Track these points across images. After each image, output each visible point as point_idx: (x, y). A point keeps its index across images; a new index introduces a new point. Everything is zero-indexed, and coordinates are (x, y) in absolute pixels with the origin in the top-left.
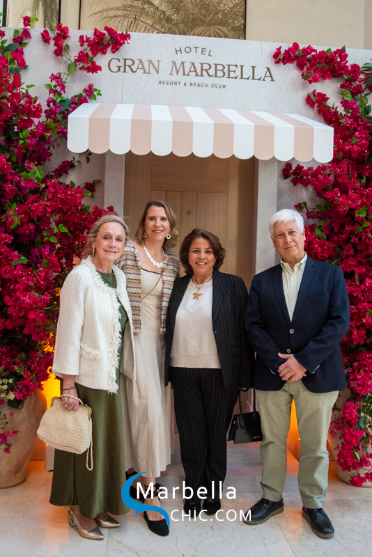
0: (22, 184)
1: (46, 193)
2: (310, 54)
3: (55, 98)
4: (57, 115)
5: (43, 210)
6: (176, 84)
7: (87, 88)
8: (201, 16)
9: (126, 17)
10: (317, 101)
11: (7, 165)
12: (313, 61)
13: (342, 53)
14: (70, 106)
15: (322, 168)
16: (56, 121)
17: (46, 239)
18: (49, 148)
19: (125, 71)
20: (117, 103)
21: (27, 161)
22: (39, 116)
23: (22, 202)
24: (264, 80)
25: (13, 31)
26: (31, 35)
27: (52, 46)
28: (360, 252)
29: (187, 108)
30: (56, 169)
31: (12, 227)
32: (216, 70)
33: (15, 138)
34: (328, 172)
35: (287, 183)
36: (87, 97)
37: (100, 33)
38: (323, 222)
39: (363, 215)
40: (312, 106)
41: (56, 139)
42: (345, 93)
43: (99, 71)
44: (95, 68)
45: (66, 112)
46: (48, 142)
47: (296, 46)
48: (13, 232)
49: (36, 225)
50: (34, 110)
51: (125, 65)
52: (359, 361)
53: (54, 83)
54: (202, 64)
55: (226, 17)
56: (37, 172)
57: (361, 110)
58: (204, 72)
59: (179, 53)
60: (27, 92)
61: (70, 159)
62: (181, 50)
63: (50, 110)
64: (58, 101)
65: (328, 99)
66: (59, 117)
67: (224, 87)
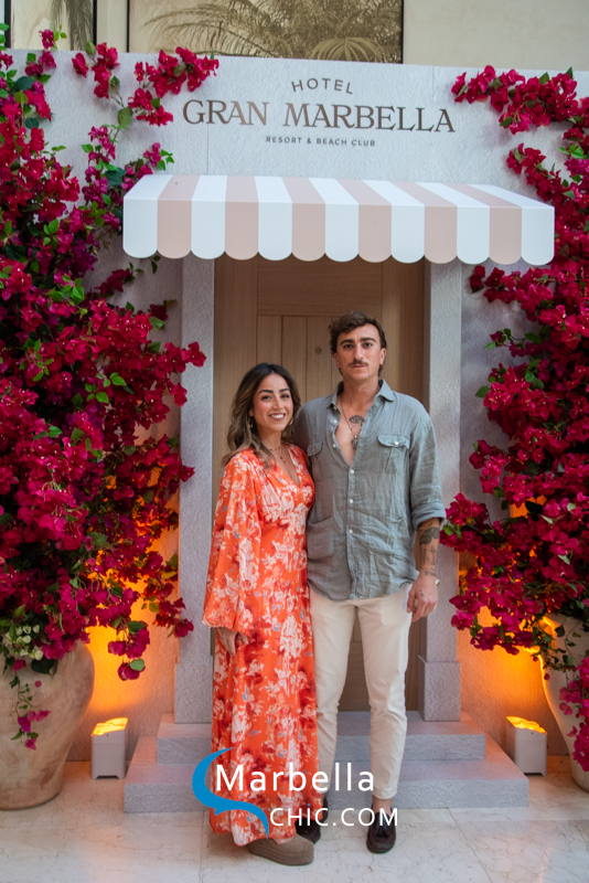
0: (51, 309)
1: (90, 324)
2: (513, 83)
3: (98, 168)
4: (103, 196)
5: (85, 351)
6: (294, 140)
7: (151, 151)
8: (328, 22)
9: (204, 25)
10: (525, 163)
11: (25, 278)
12: (518, 95)
13: (567, 81)
14: (123, 179)
15: (536, 272)
16: (102, 205)
17: (90, 397)
18: (91, 249)
19: (211, 121)
20: (200, 174)
21: (55, 271)
22: (75, 198)
23: (49, 338)
24: (437, 130)
25: (26, 56)
26: (56, 61)
27: (91, 81)
29: (313, 181)
30: (104, 284)
31: (35, 379)
32: (359, 116)
33: (35, 234)
34: (545, 278)
35: (476, 300)
36: (150, 165)
37: (169, 57)
38: (538, 360)
40: (517, 171)
41: (101, 235)
42: (573, 147)
43: (169, 123)
44: (162, 118)
45: (117, 190)
46: (91, 241)
47: (490, 71)
48: (37, 387)
49: (73, 374)
50: (66, 187)
51: (211, 111)
53: (96, 142)
54: (336, 107)
55: (370, 21)
56: (75, 289)
58: (340, 120)
59: (298, 89)
60: (53, 158)
61: (125, 267)
62: (301, 85)
63: (91, 187)
64: (103, 172)
65: (544, 157)
66: (106, 198)
67: (373, 143)
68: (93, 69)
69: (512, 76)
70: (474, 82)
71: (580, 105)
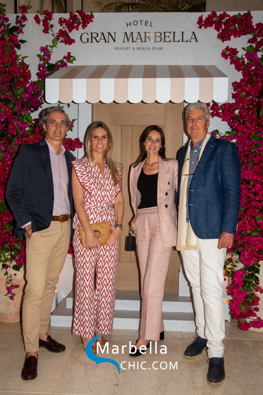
2: (224, 18)
3: (44, 64)
7: (67, 56)
10: (230, 54)
11: (9, 112)
13: (248, 16)
14: (54, 69)
18: (40, 99)
19: (92, 42)
24: (190, 41)
26: (27, 18)
27: (41, 27)
32: (156, 37)
36: (66, 62)
37: (73, 15)
40: (226, 58)
43: (73, 43)
44: (70, 41)
47: (214, 13)
51: (92, 37)
54: (145, 33)
58: (147, 39)
60: (23, 62)
62: (130, 24)
63: (40, 72)
64: (46, 66)
65: (238, 52)
67: (161, 48)
68: (43, 21)
69: (224, 15)
70: (207, 19)
71: (255, 27)
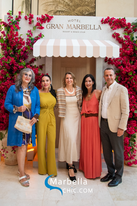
0: (19, 67)
2: (113, 20)
3: (29, 38)
4: (30, 44)
6: (68, 32)
7: (40, 34)
8: (80, 3)
9: (54, 5)
10: (116, 36)
11: (14, 61)
12: (114, 22)
13: (124, 20)
14: (34, 40)
16: (29, 46)
18: (27, 54)
19: (52, 28)
20: (49, 39)
21: (20, 59)
22: (24, 45)
24: (98, 29)
25: (15, 16)
26: (21, 17)
27: (28, 21)
28: (131, 87)
29: (72, 40)
30: (30, 61)
32: (82, 27)
33: (16, 52)
34: (119, 60)
35: (106, 64)
37: (43, 16)
38: (118, 77)
39: (131, 74)
40: (114, 37)
41: (30, 51)
42: (125, 33)
43: (43, 29)
44: (42, 28)
45: (33, 43)
46: (27, 53)
47: (108, 18)
50: (22, 43)
51: (52, 26)
52: (130, 123)
53: (29, 33)
54: (77, 25)
55: (89, 3)
56: (24, 63)
57: (131, 38)
58: (78, 28)
59: (69, 22)
60: (20, 37)
61: (34, 58)
63: (28, 42)
65: (120, 35)
66: (31, 44)
67: (85, 32)
68: (29, 18)
69: (113, 18)
70: (105, 20)
71: (127, 24)
